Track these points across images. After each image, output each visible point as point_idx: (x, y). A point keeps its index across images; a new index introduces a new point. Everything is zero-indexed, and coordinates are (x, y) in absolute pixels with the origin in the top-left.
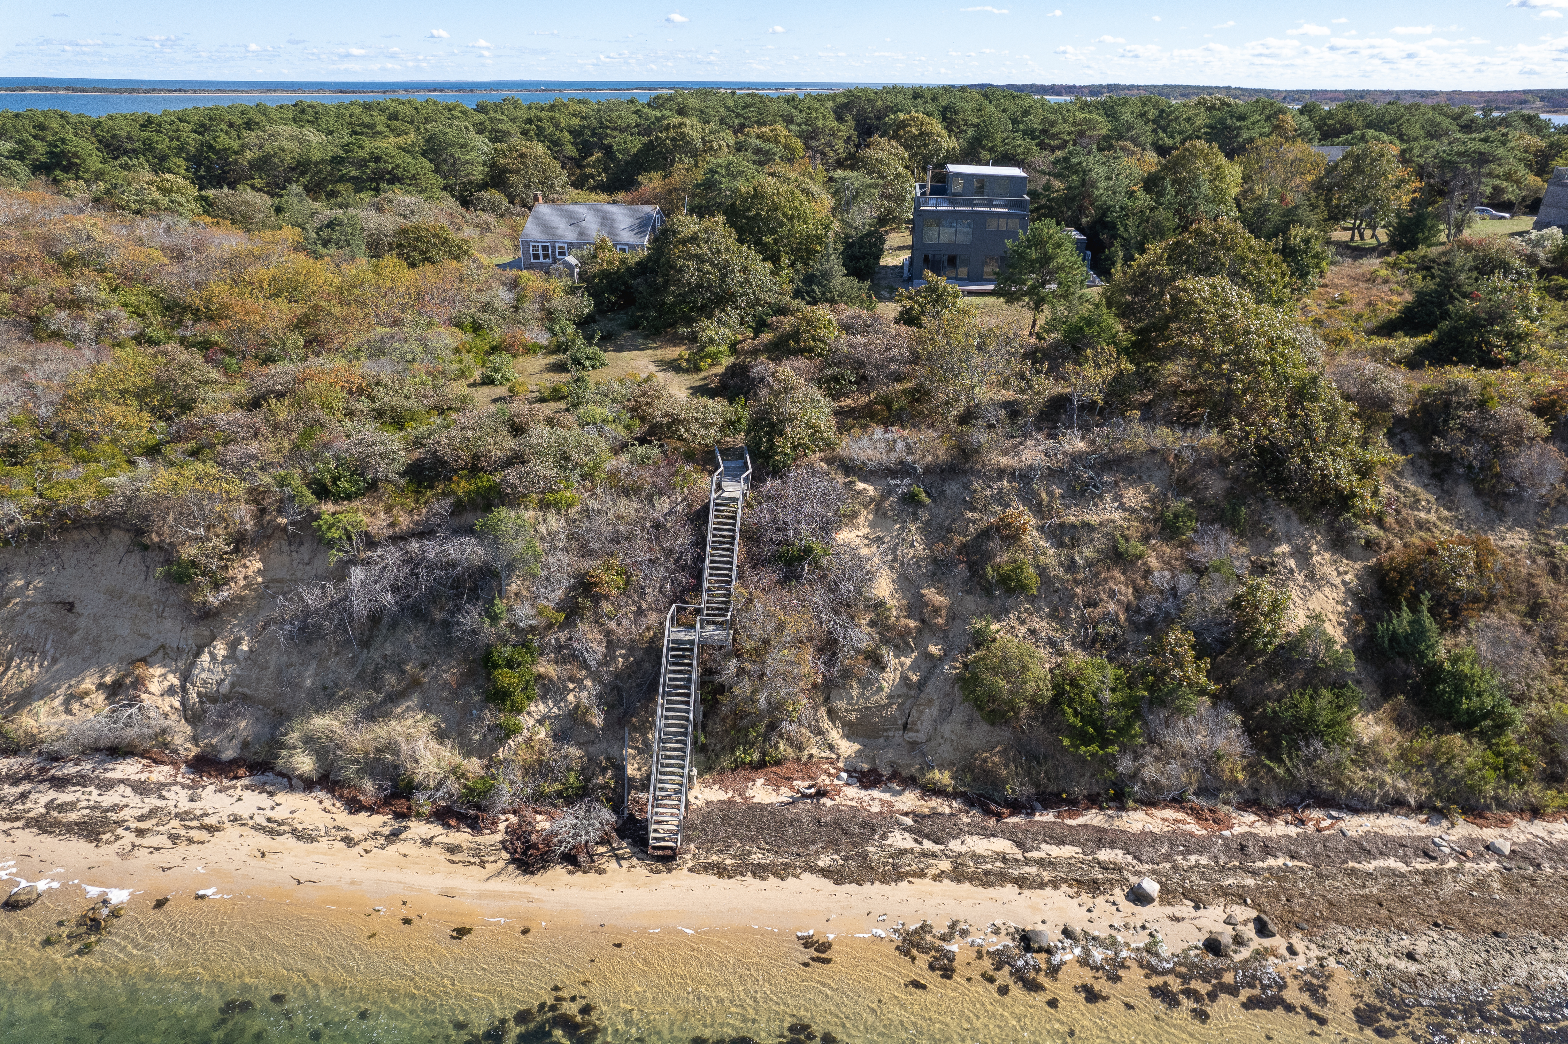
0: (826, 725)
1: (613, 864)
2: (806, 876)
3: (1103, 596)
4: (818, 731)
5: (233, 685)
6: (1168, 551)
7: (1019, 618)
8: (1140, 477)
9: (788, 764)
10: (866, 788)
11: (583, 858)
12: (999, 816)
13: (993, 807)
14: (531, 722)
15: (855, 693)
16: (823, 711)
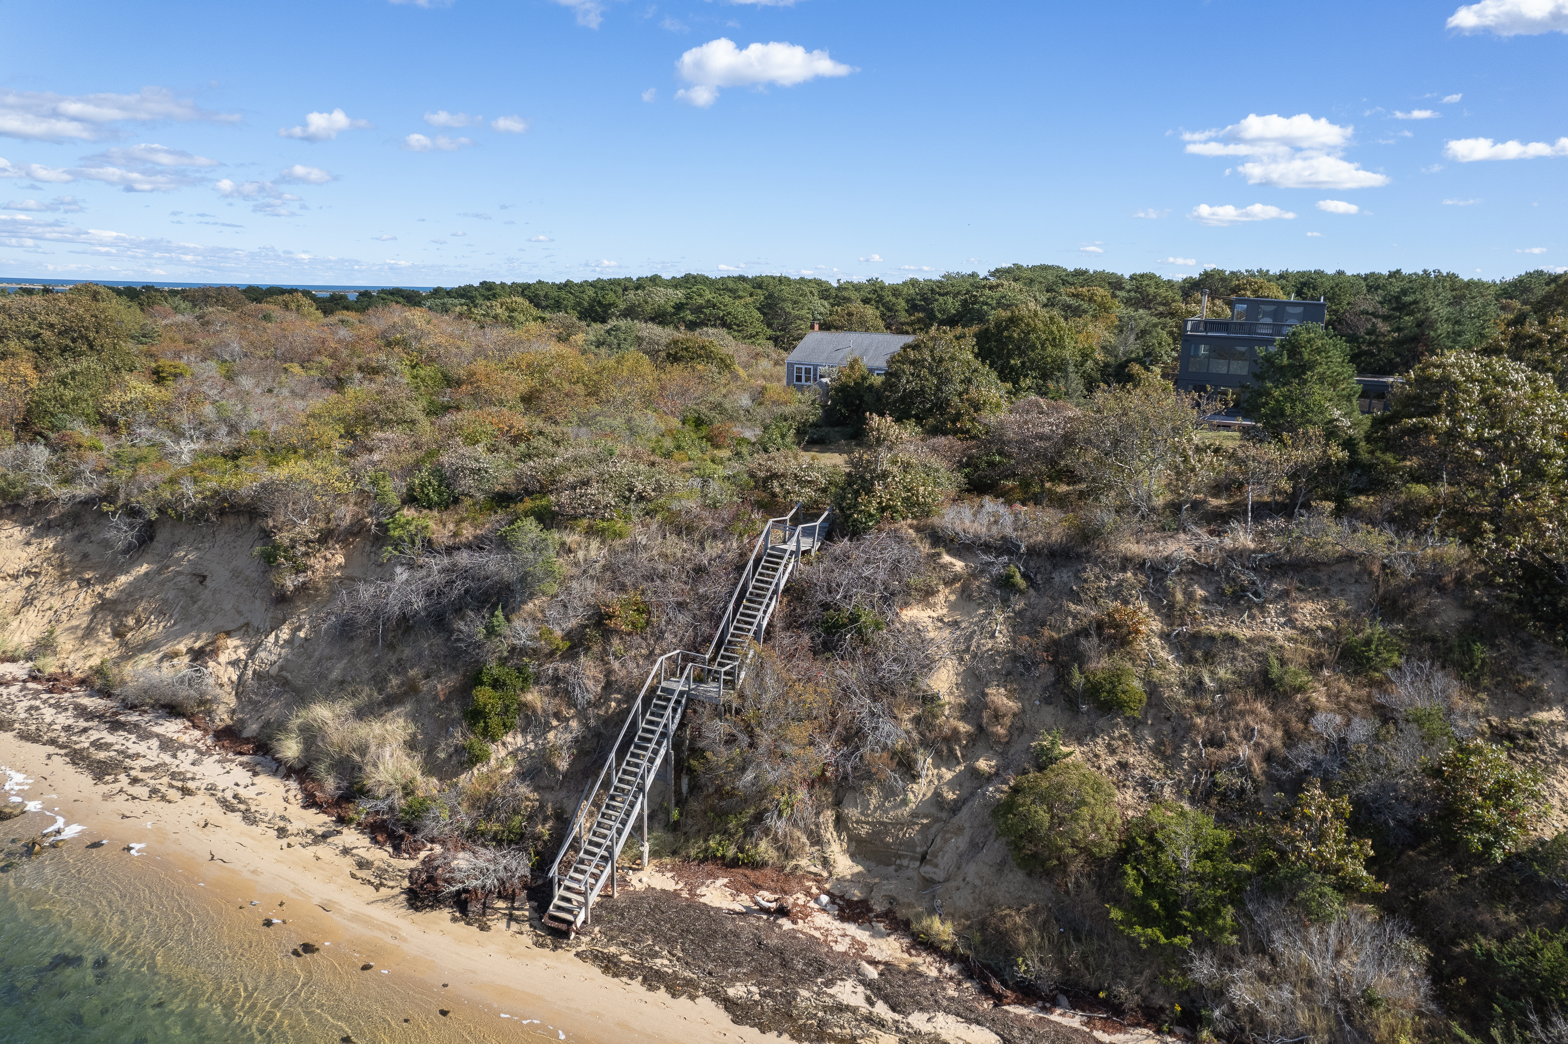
0: (829, 833)
1: (503, 924)
2: (705, 1003)
3: (1234, 734)
4: (817, 840)
5: (282, 668)
6: (1348, 688)
7: (1109, 746)
8: (1327, 591)
9: (767, 871)
10: (843, 918)
11: (475, 907)
12: (999, 1000)
13: (997, 986)
14: (503, 753)
15: (873, 802)
16: (828, 815)
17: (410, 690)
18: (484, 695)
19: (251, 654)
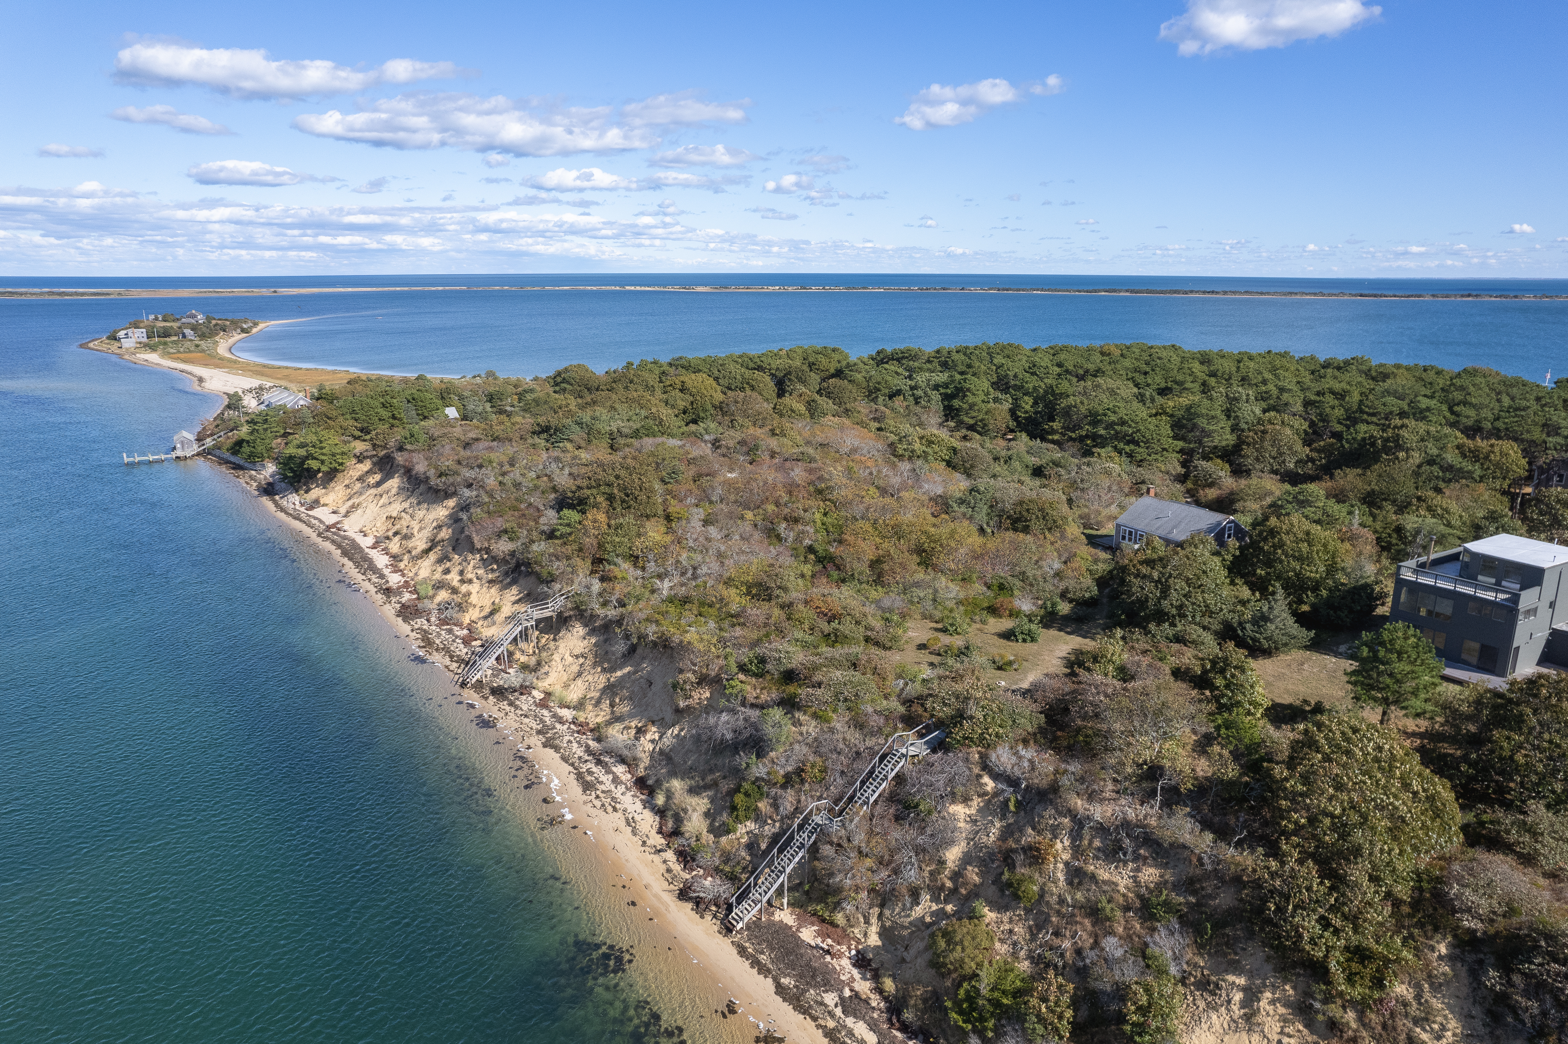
0: (874, 920)
1: (710, 918)
2: (770, 981)
3: (1068, 933)
4: (867, 922)
5: (671, 750)
6: (1138, 926)
7: (1011, 918)
8: (1167, 863)
9: (838, 930)
10: (854, 965)
11: (702, 906)
12: (892, 1025)
13: (895, 1020)
14: (744, 831)
15: (897, 910)
16: (876, 911)
17: (715, 784)
18: (739, 799)
19: (661, 738)
